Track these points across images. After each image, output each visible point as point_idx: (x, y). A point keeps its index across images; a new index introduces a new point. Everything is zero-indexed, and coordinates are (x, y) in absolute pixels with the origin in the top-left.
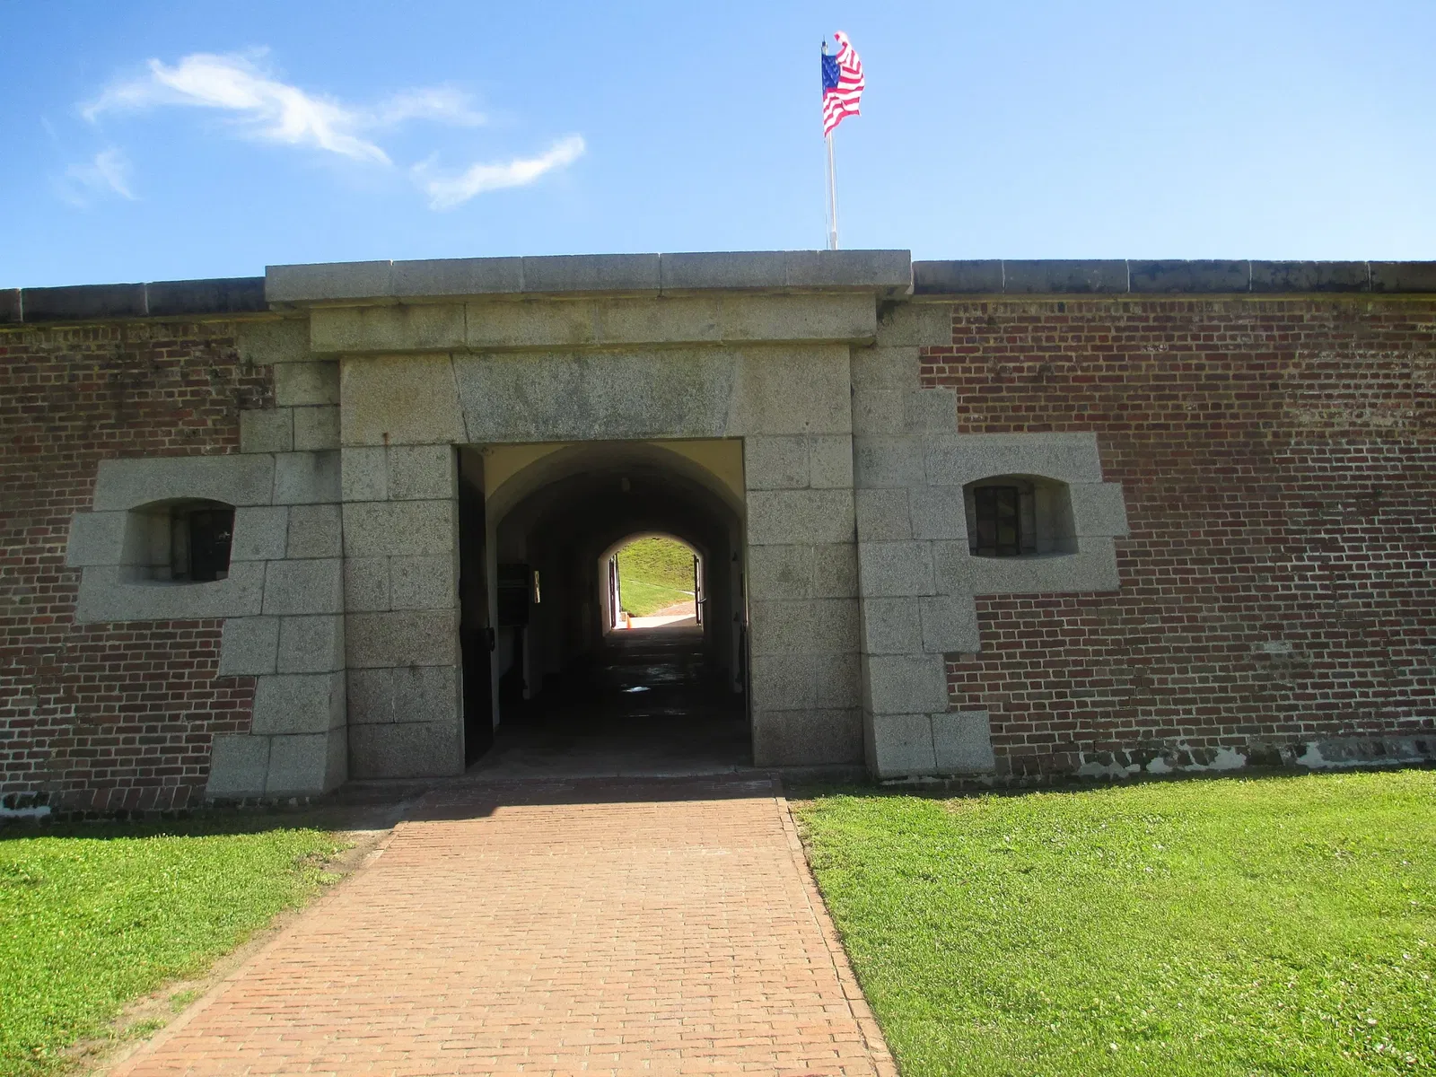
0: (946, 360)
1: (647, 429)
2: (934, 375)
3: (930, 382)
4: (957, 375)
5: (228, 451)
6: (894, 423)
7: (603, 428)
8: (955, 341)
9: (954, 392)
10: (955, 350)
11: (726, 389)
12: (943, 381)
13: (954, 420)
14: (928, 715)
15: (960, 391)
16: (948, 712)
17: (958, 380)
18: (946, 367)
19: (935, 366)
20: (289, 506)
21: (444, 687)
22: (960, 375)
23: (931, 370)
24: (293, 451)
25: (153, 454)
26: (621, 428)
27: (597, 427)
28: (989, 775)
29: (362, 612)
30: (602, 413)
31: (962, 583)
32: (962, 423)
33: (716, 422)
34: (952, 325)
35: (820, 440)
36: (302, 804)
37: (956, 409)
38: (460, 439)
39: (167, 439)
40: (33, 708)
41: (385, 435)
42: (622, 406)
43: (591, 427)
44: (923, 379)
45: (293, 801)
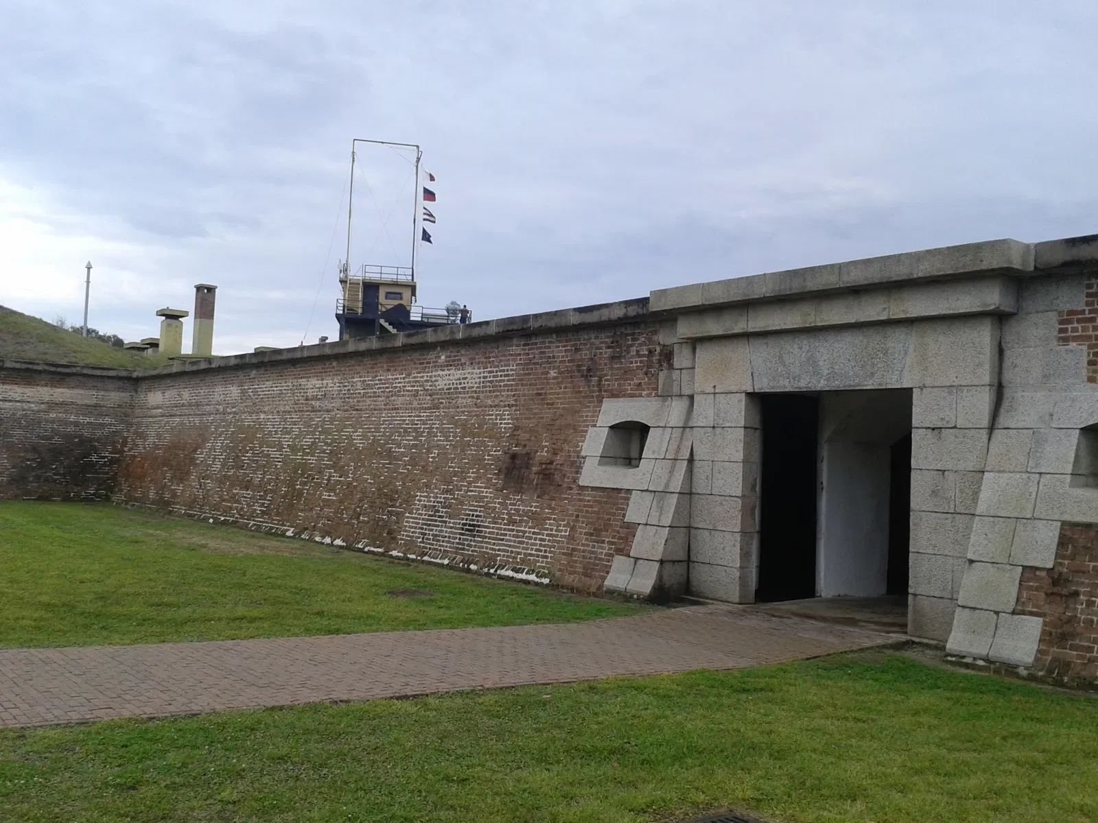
0: (1079, 321)
1: (852, 383)
2: (1070, 334)
3: (1065, 340)
4: (1088, 333)
5: (653, 395)
6: (1035, 375)
7: (826, 383)
8: (1087, 304)
9: (1085, 348)
10: (1087, 312)
11: (902, 353)
12: (1075, 339)
13: (1084, 373)
14: (997, 613)
15: (1090, 347)
16: (1013, 613)
17: (1089, 337)
18: (1080, 326)
19: (1069, 326)
20: (672, 428)
21: (734, 546)
22: (1091, 333)
23: (1065, 330)
24: (680, 395)
25: (624, 396)
26: (836, 382)
27: (822, 381)
28: (1026, 668)
29: (698, 494)
30: (826, 372)
31: (1055, 510)
32: (1091, 374)
33: (895, 377)
34: (1086, 291)
35: (965, 391)
36: (638, 599)
37: (1086, 362)
38: (750, 390)
39: (629, 387)
40: (555, 528)
41: (715, 386)
42: (838, 367)
43: (819, 382)
44: (1060, 338)
45: (635, 596)
